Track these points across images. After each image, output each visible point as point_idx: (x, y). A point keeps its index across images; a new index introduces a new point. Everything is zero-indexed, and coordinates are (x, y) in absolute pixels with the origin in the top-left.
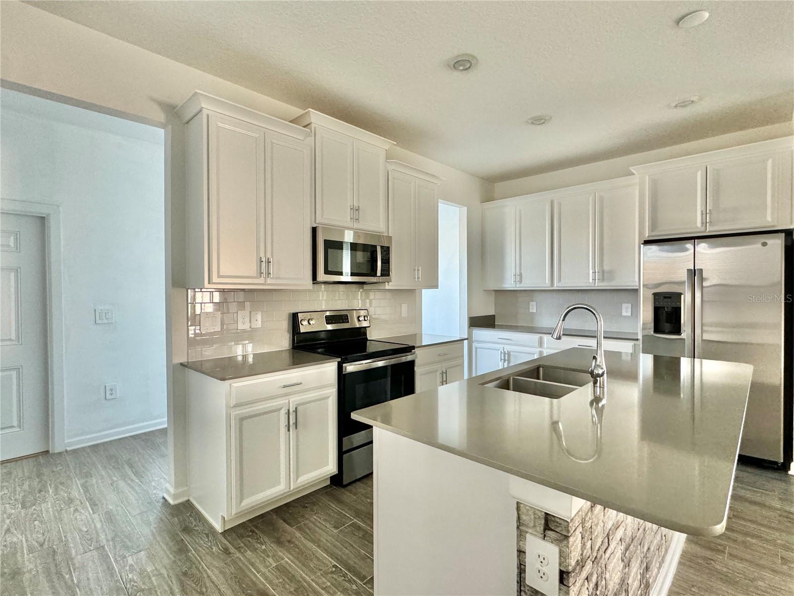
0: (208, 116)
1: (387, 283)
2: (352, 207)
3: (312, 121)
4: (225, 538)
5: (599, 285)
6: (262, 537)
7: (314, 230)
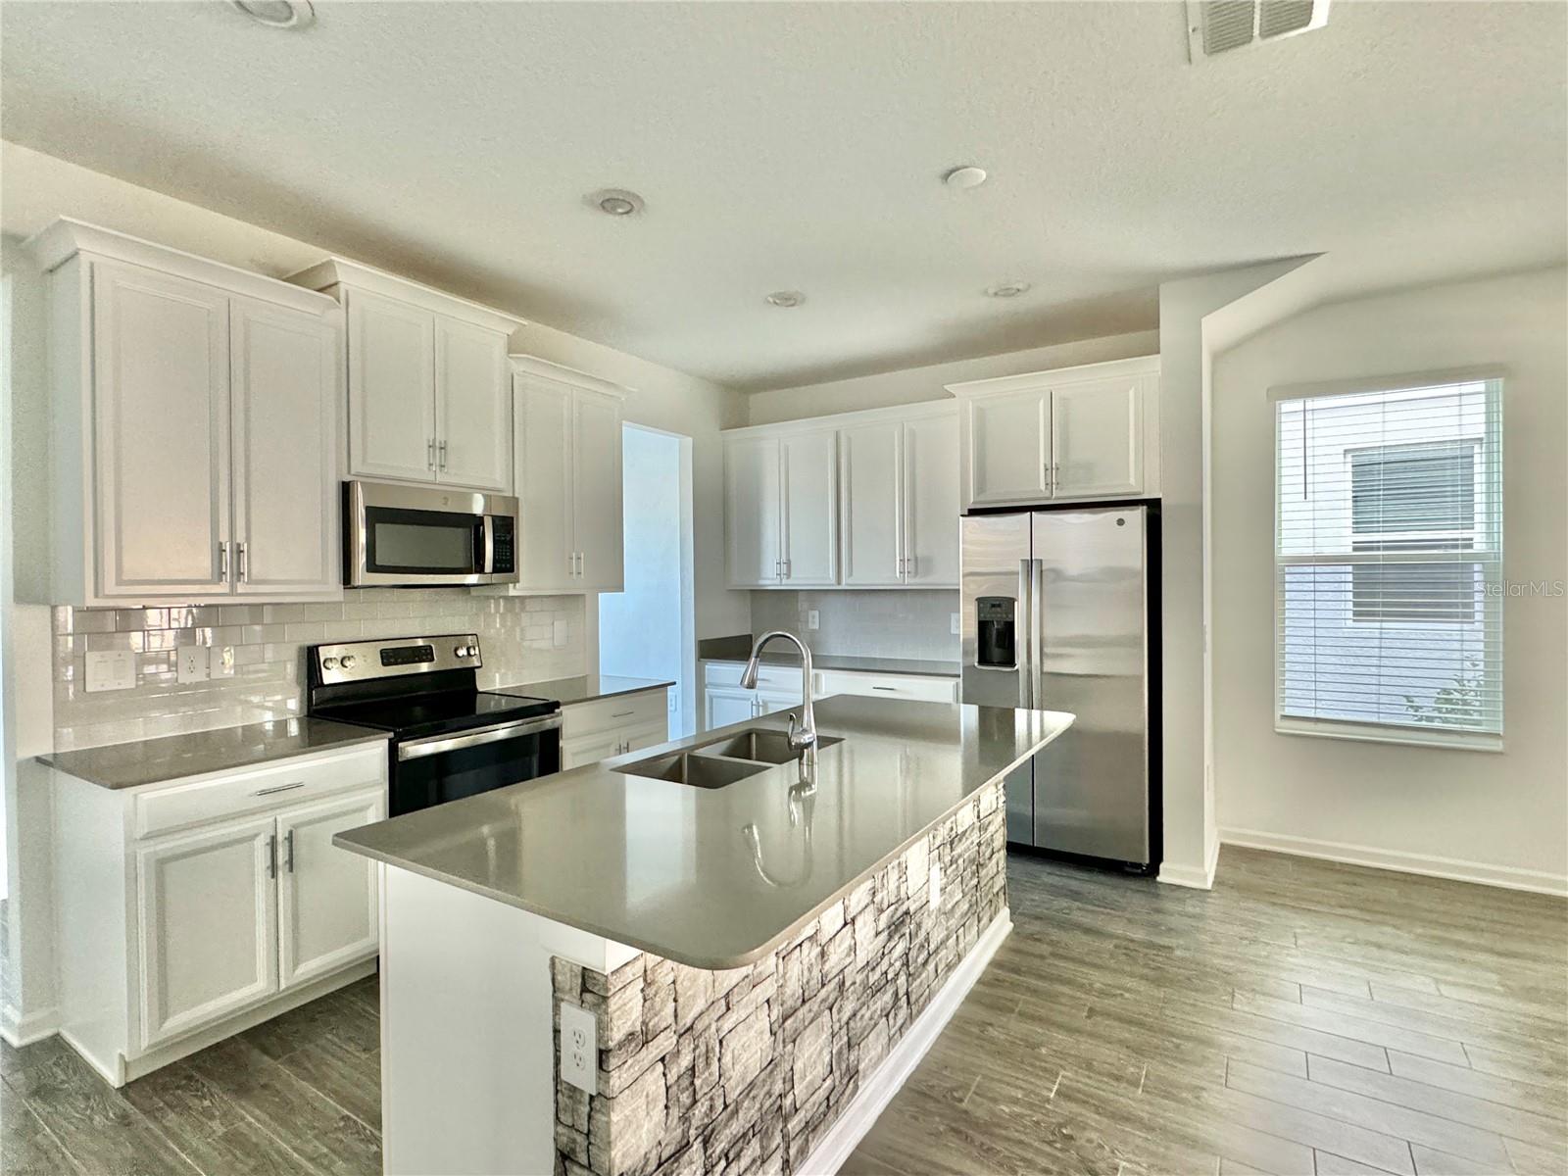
0: (92, 265)
1: (511, 585)
2: (431, 444)
3: (340, 280)
4: (127, 1098)
5: (910, 582)
6: (207, 1084)
7: (346, 489)
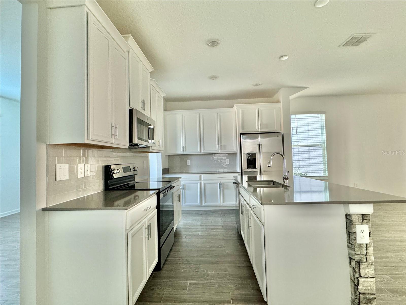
2: (142, 101)
5: (220, 151)
7: (131, 111)
